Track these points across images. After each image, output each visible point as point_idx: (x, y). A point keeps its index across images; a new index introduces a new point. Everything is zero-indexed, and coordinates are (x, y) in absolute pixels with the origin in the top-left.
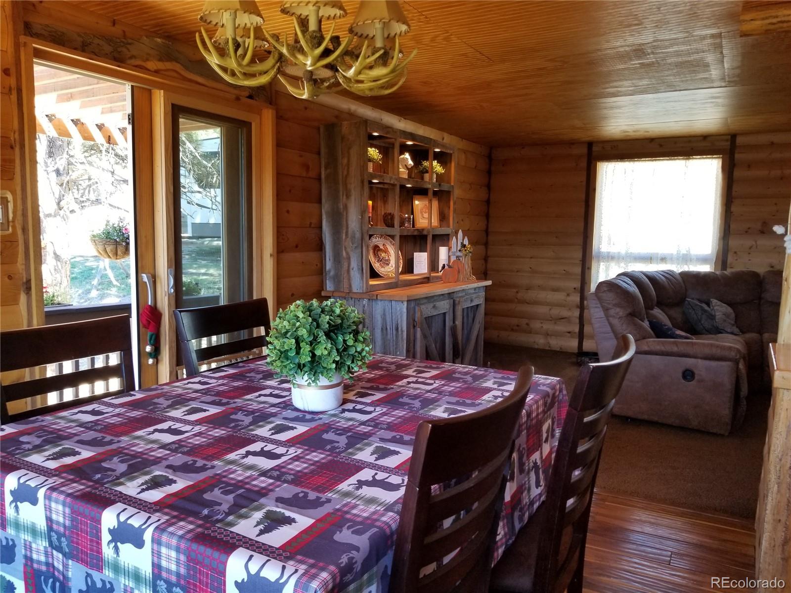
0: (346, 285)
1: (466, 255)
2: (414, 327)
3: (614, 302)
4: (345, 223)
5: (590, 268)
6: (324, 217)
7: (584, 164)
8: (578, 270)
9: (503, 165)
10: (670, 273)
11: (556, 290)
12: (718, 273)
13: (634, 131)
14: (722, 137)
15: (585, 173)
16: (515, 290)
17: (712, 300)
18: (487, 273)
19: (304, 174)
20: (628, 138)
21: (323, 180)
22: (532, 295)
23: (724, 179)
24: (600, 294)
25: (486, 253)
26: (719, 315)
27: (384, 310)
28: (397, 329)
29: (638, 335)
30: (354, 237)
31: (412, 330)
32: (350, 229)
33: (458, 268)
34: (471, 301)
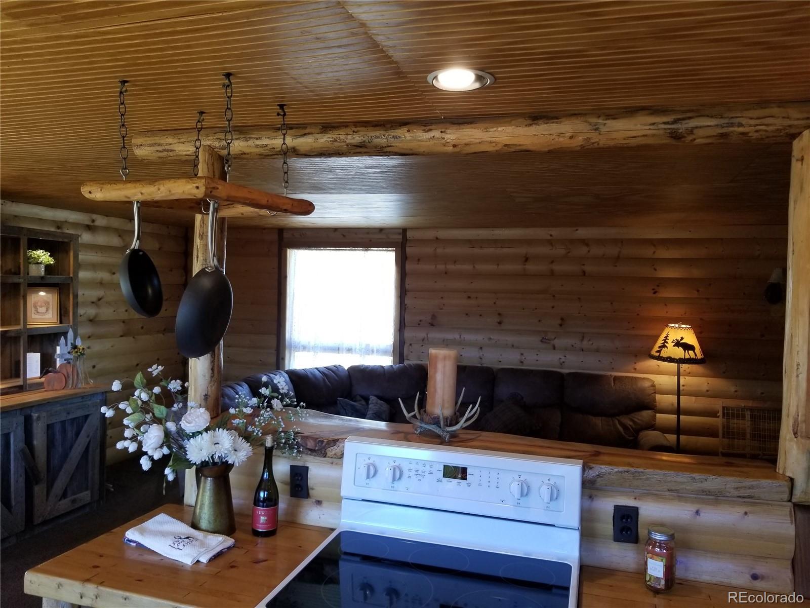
1: (77, 358)
5: (283, 359)
7: (275, 250)
8: (273, 360)
10: (334, 368)
14: (395, 230)
15: (276, 260)
17: (370, 396)
20: (315, 226)
23: (397, 272)
33: (67, 373)
34: (68, 413)
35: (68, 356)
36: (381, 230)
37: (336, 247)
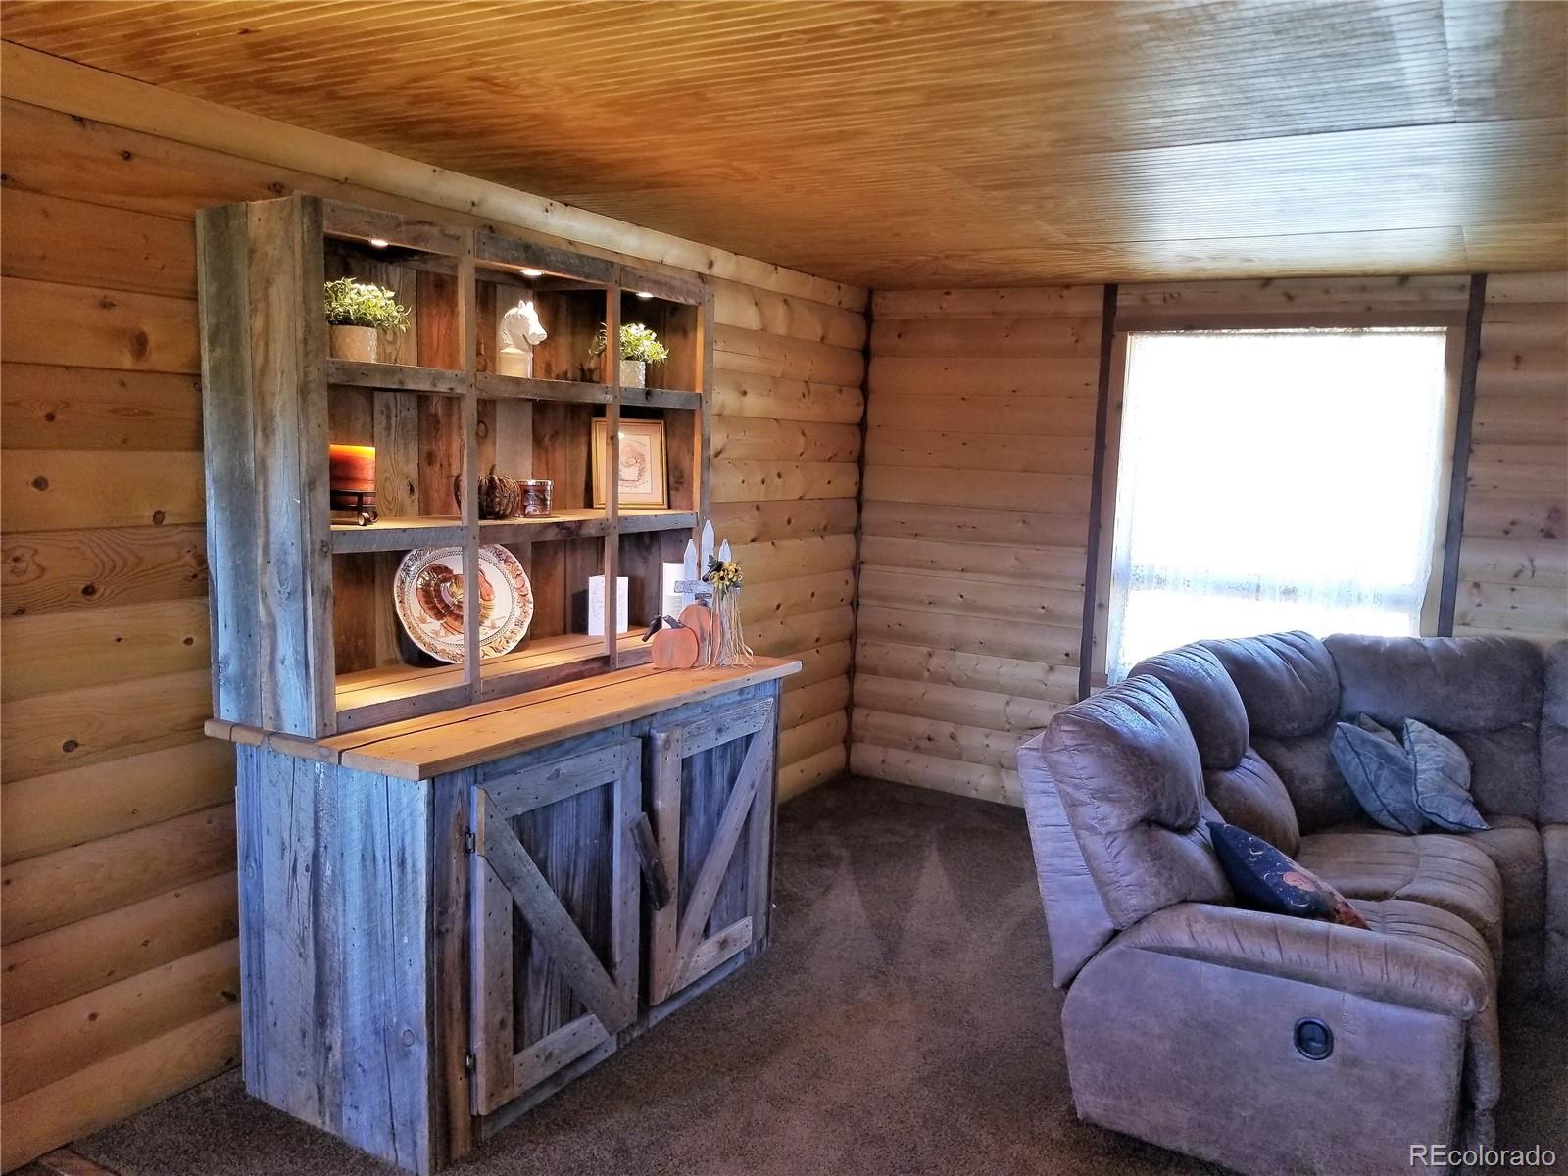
0: (267, 711)
1: (724, 593)
2: (467, 852)
3: (1093, 784)
4: (261, 515)
5: (1104, 606)
6: (210, 492)
7: (1094, 337)
8: (1076, 607)
9: (899, 336)
10: (1299, 642)
11: (1023, 654)
12: (1429, 642)
13: (1214, 258)
14: (1452, 278)
15: (1096, 362)
16: (924, 649)
17: (1409, 721)
18: (858, 604)
19: (128, 362)
20: (1203, 275)
21: (206, 381)
22: (966, 663)
23: (1450, 390)
24: (1055, 756)
25: (858, 553)
26: (1427, 773)
27: (368, 798)
28: (402, 864)
29: (1164, 891)
30: (285, 562)
31: (455, 865)
32: (273, 537)
33: (701, 629)
34: (720, 731)
35: (703, 588)
36: (1403, 279)
37: (1266, 328)
